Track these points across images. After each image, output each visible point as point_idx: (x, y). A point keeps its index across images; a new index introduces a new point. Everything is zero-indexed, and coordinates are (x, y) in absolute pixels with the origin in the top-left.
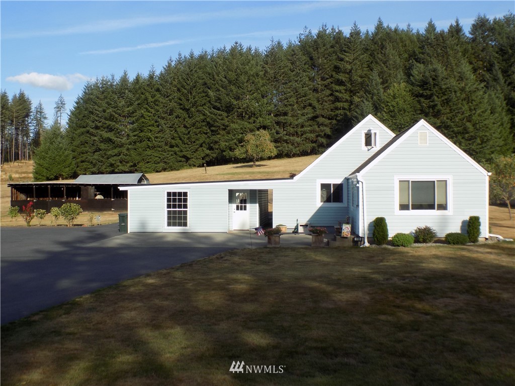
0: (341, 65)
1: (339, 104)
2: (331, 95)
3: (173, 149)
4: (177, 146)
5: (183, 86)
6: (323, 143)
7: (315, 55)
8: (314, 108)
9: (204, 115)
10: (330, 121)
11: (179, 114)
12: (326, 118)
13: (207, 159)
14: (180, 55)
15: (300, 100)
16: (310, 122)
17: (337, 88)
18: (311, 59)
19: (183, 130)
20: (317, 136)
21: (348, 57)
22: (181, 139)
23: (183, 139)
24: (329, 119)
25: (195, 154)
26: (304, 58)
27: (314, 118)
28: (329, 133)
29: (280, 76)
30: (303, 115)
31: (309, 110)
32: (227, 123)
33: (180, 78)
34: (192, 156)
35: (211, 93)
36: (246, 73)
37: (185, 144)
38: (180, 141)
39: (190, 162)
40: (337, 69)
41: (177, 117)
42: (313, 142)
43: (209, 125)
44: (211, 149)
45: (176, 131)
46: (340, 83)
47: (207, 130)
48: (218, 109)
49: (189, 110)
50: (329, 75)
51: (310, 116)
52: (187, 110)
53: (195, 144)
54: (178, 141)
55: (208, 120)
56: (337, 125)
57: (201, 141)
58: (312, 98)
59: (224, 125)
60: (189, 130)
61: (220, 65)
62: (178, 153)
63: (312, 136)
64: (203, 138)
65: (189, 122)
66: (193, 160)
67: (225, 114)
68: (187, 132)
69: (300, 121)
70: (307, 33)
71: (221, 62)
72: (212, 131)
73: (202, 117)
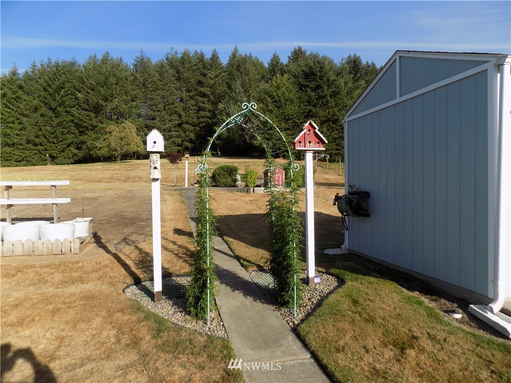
0: (204, 80)
1: (202, 113)
2: (196, 105)
3: (36, 148)
4: (41, 145)
5: (50, 86)
6: (188, 147)
7: (181, 69)
8: (180, 116)
9: (72, 116)
10: (194, 128)
11: (44, 113)
12: (191, 125)
13: (76, 158)
14: (49, 59)
15: (167, 107)
16: (177, 129)
17: (200, 99)
18: (178, 72)
19: (49, 128)
20: (183, 141)
21: (211, 74)
22: (46, 138)
23: (47, 137)
24: (194, 126)
25: (63, 154)
26: (171, 71)
27: (180, 125)
28: (193, 138)
29: (149, 84)
30: (171, 121)
31: (175, 117)
32: (95, 124)
33: (46, 77)
34: (58, 155)
35: (80, 95)
36: (115, 76)
37: (50, 142)
38: (45, 140)
39: (57, 161)
40: (200, 83)
41: (42, 115)
42: (178, 145)
43: (78, 126)
44: (79, 149)
45: (41, 130)
46: (204, 95)
47: (75, 131)
48: (86, 110)
49: (55, 109)
50: (194, 88)
51: (177, 122)
52: (53, 110)
53: (63, 143)
54: (42, 140)
55: (76, 121)
56: (200, 131)
57: (69, 141)
58: (179, 107)
59: (92, 126)
60: (55, 129)
61: (90, 69)
62: (41, 152)
63: (179, 140)
64: (70, 138)
65: (56, 121)
66: (60, 158)
67: (92, 115)
68: (53, 131)
69: (167, 125)
70: (173, 53)
71: (91, 67)
72: (80, 132)
73: (71, 118)
